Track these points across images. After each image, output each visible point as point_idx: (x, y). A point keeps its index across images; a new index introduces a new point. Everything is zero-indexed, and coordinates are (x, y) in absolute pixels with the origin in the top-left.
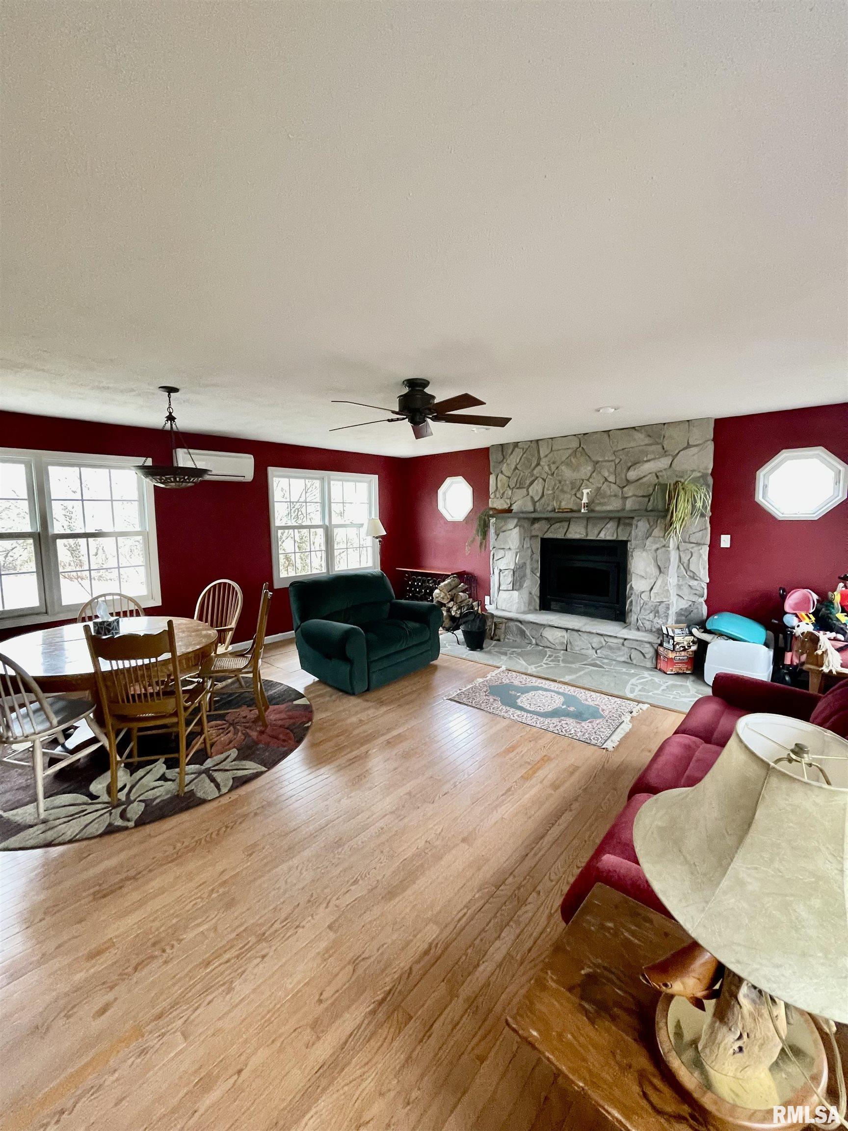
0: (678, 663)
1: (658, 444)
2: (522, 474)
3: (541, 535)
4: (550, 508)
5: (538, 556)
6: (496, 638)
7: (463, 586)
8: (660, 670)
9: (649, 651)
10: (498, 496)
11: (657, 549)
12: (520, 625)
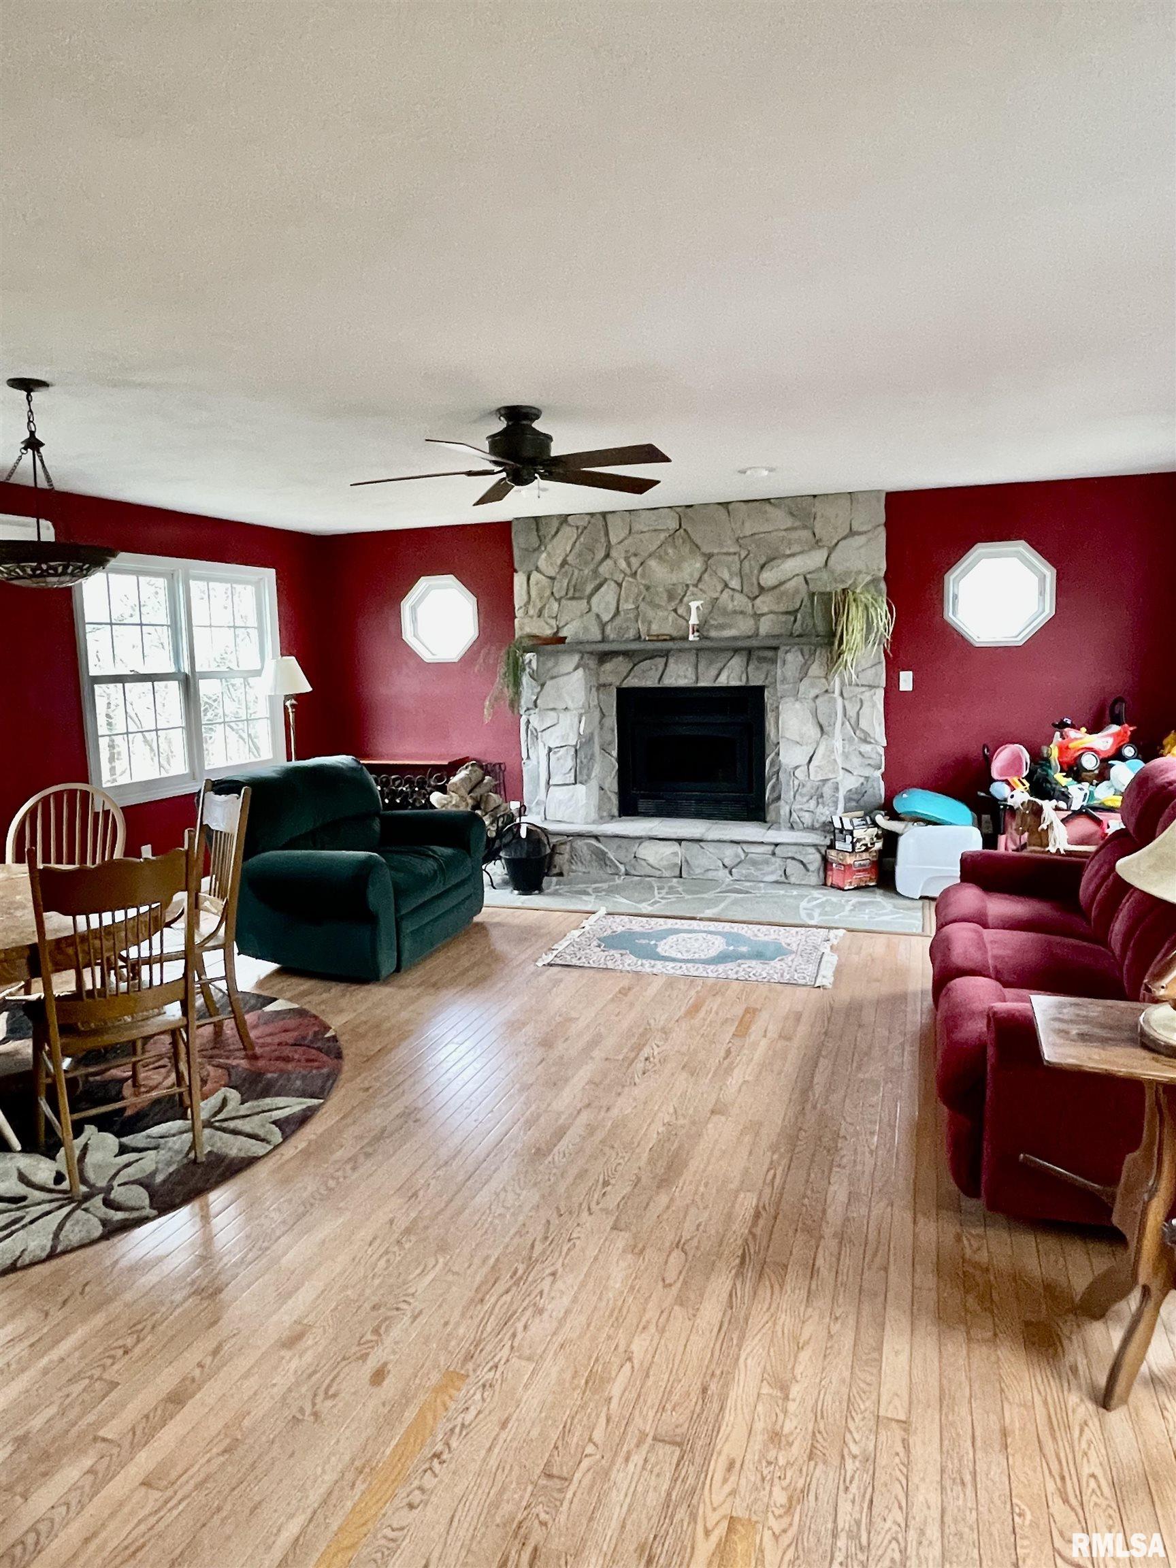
0: (859, 871)
1: (805, 527)
2: (576, 572)
3: (616, 681)
4: (631, 634)
5: (612, 721)
6: (556, 871)
7: (490, 781)
8: (832, 886)
9: (814, 859)
10: (531, 612)
11: (817, 697)
12: (593, 842)
